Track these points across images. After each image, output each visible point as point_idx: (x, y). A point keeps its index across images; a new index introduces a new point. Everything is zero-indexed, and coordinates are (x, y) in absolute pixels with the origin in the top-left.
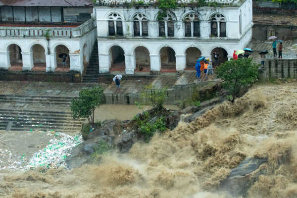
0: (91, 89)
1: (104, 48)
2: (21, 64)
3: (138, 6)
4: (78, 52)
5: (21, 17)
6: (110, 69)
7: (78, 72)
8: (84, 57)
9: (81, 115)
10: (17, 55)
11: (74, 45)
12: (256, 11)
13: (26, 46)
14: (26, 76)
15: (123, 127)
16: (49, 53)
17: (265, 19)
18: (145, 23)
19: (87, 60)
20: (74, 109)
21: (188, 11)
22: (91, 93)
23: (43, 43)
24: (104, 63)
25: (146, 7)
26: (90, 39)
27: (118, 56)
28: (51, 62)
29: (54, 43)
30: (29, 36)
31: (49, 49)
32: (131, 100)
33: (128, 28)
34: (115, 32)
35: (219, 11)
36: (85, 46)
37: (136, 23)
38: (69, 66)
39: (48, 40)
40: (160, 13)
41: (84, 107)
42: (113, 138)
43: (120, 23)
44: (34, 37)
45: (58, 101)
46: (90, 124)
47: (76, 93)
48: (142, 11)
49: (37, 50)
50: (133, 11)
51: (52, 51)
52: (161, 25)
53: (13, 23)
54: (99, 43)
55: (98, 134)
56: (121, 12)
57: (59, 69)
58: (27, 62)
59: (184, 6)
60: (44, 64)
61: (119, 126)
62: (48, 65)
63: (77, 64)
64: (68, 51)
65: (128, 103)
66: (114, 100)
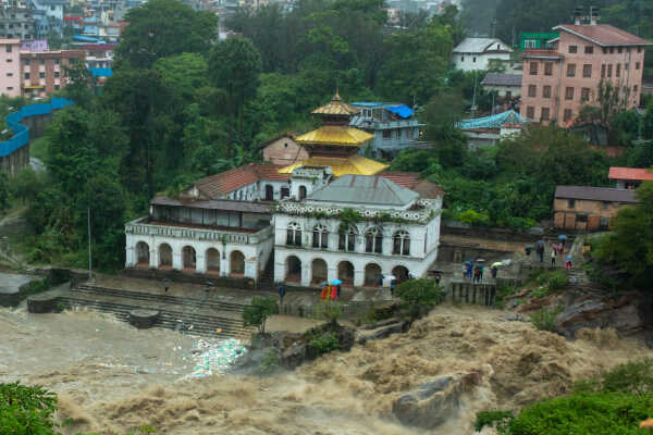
0: (264, 299)
1: (281, 257)
2: (195, 267)
3: (320, 216)
4: (254, 259)
5: (198, 219)
6: (286, 279)
7: (251, 279)
8: (259, 265)
9: (252, 323)
10: (192, 257)
11: (250, 252)
12: (444, 230)
13: (201, 248)
14: (199, 280)
15: (294, 340)
16: (224, 258)
17: (452, 239)
18: (325, 234)
19: (262, 268)
20: (245, 317)
21: (371, 226)
22: (264, 302)
23: (219, 246)
24: (280, 273)
25: (327, 218)
26: (266, 247)
27: (294, 266)
28: (225, 267)
29: (230, 248)
30: (205, 239)
31: (224, 254)
32: (304, 313)
33: (307, 238)
34: (293, 241)
35: (404, 228)
36: (261, 254)
37: (315, 235)
38: (243, 272)
39: (224, 244)
40: (341, 226)
41: (255, 316)
42: (283, 350)
43: (299, 232)
44: (210, 240)
45: (228, 307)
46: (260, 334)
47: (248, 301)
48: (323, 222)
49: (212, 253)
50: (313, 222)
51: (227, 256)
52: (342, 238)
53: (189, 224)
54: (276, 251)
55: (267, 345)
56: (302, 222)
57: (233, 275)
58: (201, 265)
59: (367, 220)
60: (218, 269)
61: (289, 339)
62: (222, 270)
63: (251, 271)
64: (244, 257)
65: (301, 315)
66: (287, 312)
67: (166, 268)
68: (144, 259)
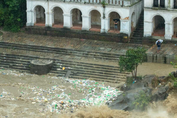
0: (136, 49)
1: (149, 16)
2: (81, 25)
4: (128, 18)
6: (153, 34)
7: (126, 35)
8: (132, 23)
9: (127, 69)
10: (78, 17)
11: (124, 13)
13: (86, 10)
14: (85, 35)
15: (160, 82)
16: (104, 17)
19: (134, 25)
20: (120, 64)
22: (136, 52)
23: (100, 9)
24: (148, 29)
27: (159, 23)
28: (105, 25)
29: (109, 10)
30: (89, 3)
31: (104, 15)
32: (168, 60)
34: (158, 4)
36: (133, 14)
38: (119, 30)
39: (104, 7)
42: (151, 90)
44: (93, 4)
45: (108, 56)
46: (133, 77)
47: (124, 52)
49: (95, 14)
51: (107, 16)
54: (145, 13)
55: (139, 86)
57: (111, 31)
58: (86, 24)
60: (99, 27)
61: (156, 81)
62: (102, 27)
63: (126, 28)
64: (120, 17)
65: (165, 62)
66: (154, 60)
67: (59, 26)
68: (41, 19)
